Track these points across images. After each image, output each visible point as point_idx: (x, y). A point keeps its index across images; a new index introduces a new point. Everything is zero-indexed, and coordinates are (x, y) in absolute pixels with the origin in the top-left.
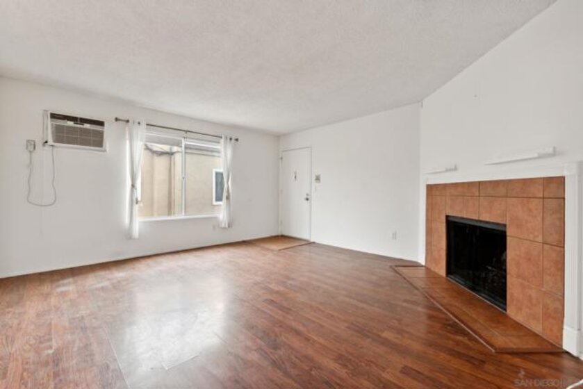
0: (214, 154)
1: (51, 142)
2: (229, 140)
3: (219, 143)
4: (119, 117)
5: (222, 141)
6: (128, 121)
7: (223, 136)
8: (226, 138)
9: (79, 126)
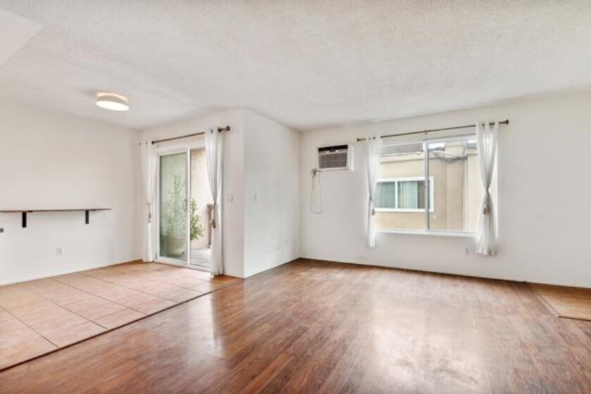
1: (318, 169)
4: (360, 138)
5: (477, 130)
6: (365, 139)
7: (477, 124)
8: (484, 125)
9: (332, 153)
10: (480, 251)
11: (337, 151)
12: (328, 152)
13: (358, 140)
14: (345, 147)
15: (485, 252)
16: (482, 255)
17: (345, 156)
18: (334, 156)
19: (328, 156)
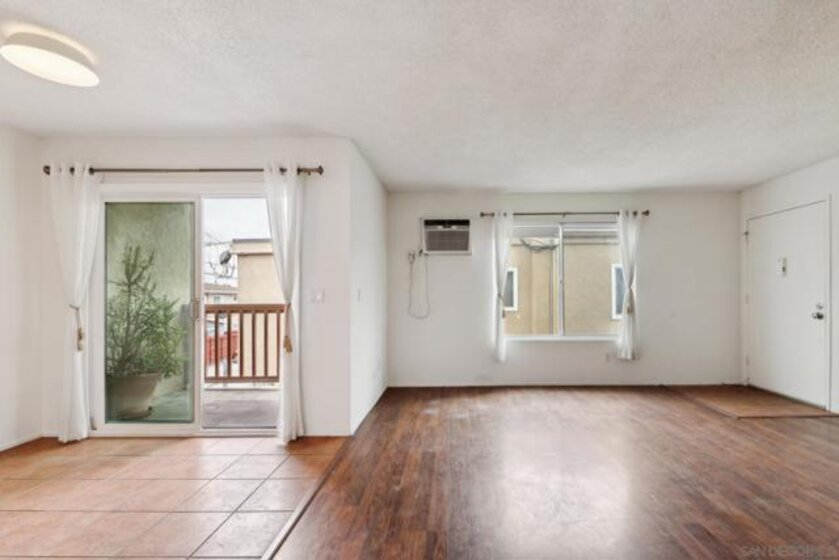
0: (608, 241)
1: (425, 251)
2: (631, 215)
3: (614, 222)
4: (484, 212)
5: (620, 219)
6: (493, 215)
7: (621, 212)
8: (627, 213)
9: (447, 229)
10: (623, 356)
11: (454, 228)
12: (440, 228)
13: (482, 215)
14: (466, 223)
15: (629, 357)
16: (626, 360)
17: (465, 236)
18: (448, 234)
19: (442, 234)
